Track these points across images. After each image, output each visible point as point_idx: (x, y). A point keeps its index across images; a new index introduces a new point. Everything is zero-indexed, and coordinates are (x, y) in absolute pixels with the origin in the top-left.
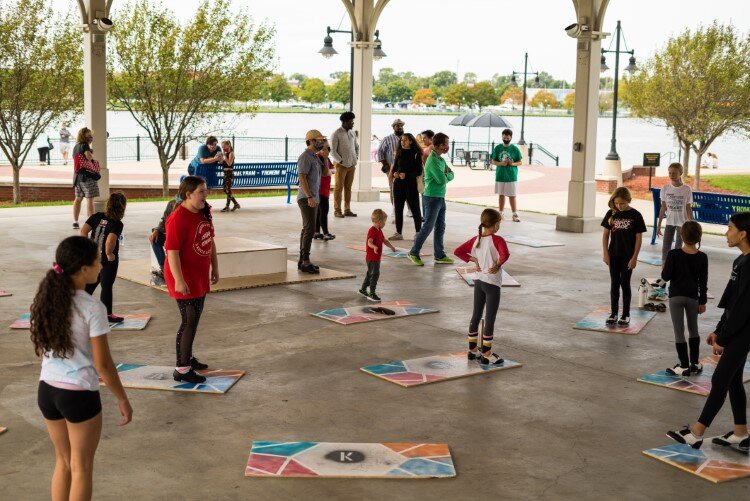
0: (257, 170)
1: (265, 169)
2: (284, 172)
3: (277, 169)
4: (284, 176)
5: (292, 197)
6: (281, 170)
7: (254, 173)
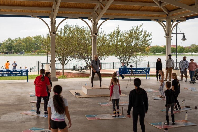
0: (136, 70)
1: (138, 70)
2: (144, 70)
3: (142, 70)
4: (144, 71)
5: (147, 77)
6: (143, 70)
7: (135, 70)
